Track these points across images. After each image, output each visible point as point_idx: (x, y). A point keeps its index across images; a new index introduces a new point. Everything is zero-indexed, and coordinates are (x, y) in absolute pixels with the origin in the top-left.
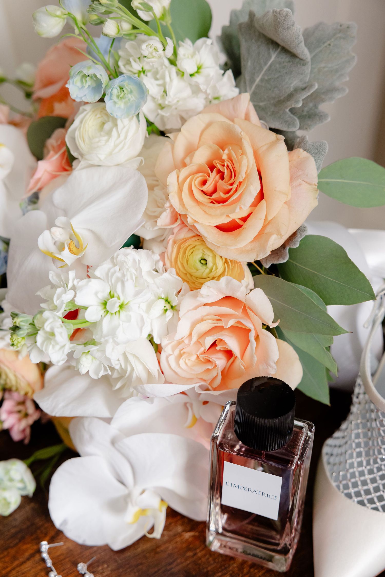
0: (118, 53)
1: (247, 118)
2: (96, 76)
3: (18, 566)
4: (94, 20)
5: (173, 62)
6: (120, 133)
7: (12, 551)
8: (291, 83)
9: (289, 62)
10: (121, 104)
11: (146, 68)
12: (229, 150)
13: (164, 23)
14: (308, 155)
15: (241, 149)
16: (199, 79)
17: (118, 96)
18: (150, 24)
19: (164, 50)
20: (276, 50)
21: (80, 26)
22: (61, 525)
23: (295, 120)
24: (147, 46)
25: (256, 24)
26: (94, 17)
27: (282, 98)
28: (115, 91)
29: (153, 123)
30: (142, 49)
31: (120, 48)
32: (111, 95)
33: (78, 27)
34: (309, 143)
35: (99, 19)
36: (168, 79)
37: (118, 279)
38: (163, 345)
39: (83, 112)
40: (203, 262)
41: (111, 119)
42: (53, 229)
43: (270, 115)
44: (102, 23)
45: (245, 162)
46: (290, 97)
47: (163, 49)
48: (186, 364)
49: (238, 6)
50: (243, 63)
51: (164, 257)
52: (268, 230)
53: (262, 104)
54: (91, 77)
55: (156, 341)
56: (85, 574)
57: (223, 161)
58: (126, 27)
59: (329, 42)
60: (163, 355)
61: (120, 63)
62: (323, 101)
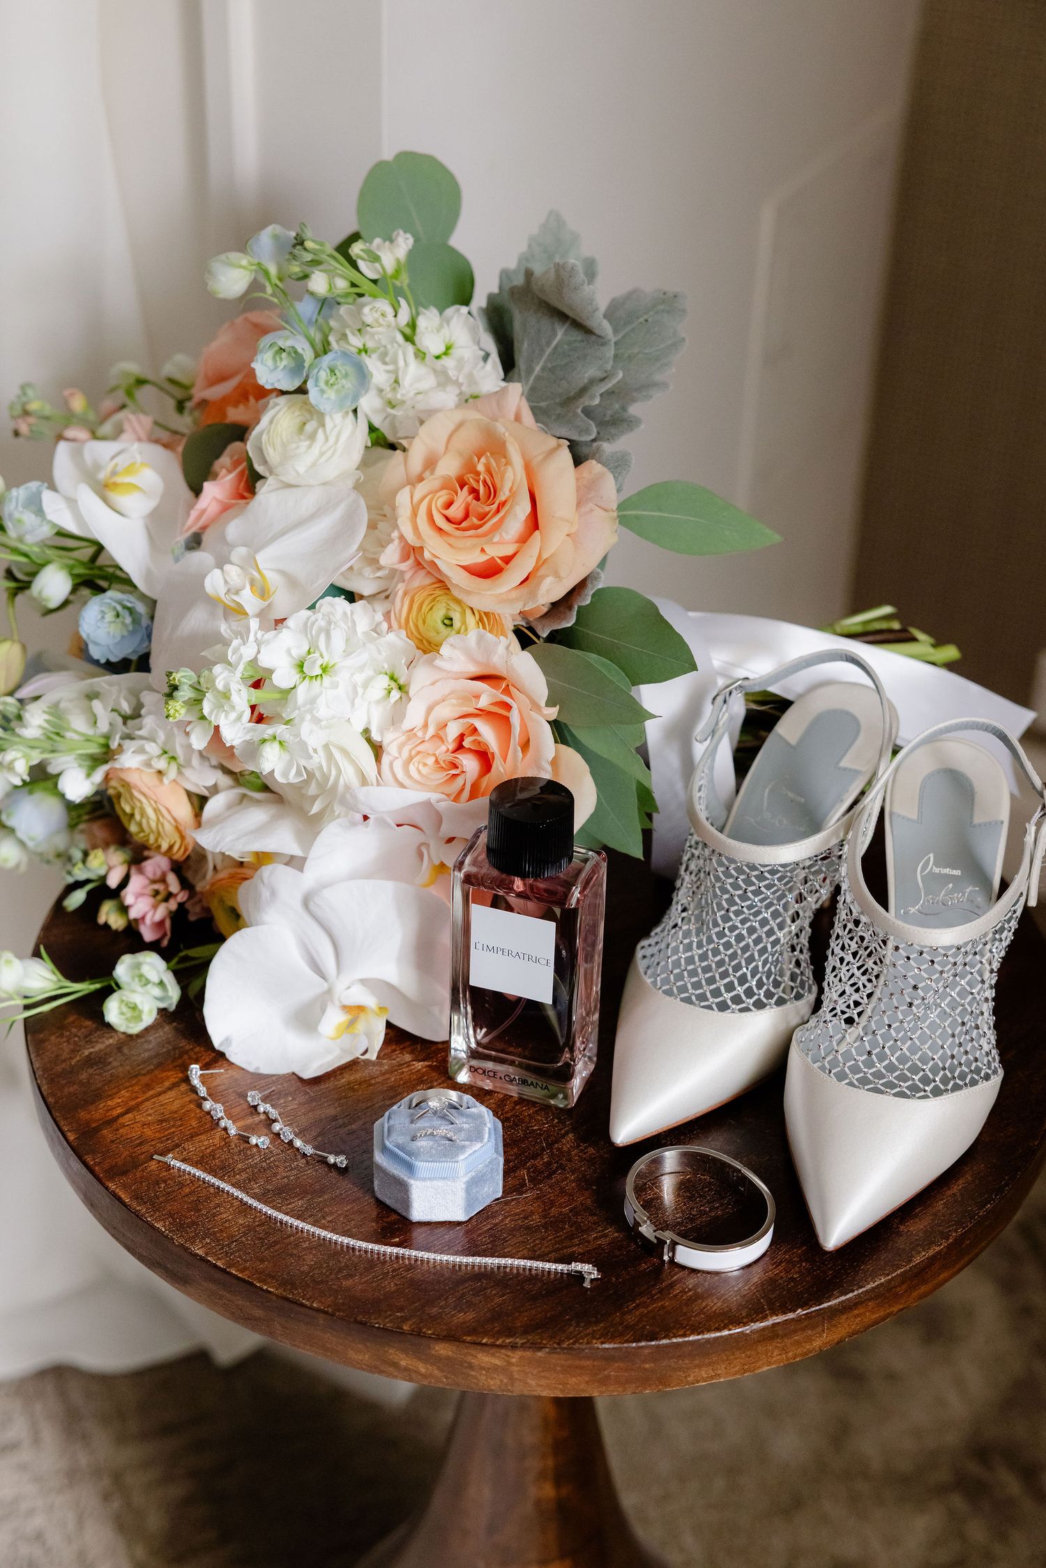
0: (328, 323)
1: (518, 418)
2: (296, 352)
3: (152, 1097)
4: (295, 273)
5: (409, 339)
6: (328, 433)
7: (145, 1080)
8: (586, 372)
9: (582, 341)
10: (331, 394)
11: (370, 345)
12: (487, 458)
13: (398, 283)
14: (605, 469)
15: (505, 457)
16: (448, 362)
17: (327, 383)
18: (379, 283)
19: (395, 316)
20: (563, 325)
21: (273, 283)
22: (221, 1044)
23: (590, 425)
24: (371, 310)
25: (535, 288)
26: (296, 269)
27: (572, 394)
28: (323, 375)
29: (377, 429)
30: (363, 314)
31: (331, 316)
32: (317, 380)
33: (270, 282)
34: (607, 454)
35: (302, 272)
36: (401, 363)
37: (320, 630)
38: (385, 744)
39: (273, 408)
40: (447, 622)
41: (315, 417)
42: (227, 567)
43: (555, 420)
44: (306, 277)
45: (509, 475)
46: (583, 391)
47: (394, 314)
48: (419, 772)
49: (512, 264)
50: (516, 345)
51: (390, 617)
52: (541, 572)
53: (543, 404)
54: (289, 354)
55: (376, 736)
56: (258, 1105)
57: (478, 474)
58: (342, 284)
59: (645, 317)
60: (385, 759)
61: (331, 339)
62: (634, 400)
